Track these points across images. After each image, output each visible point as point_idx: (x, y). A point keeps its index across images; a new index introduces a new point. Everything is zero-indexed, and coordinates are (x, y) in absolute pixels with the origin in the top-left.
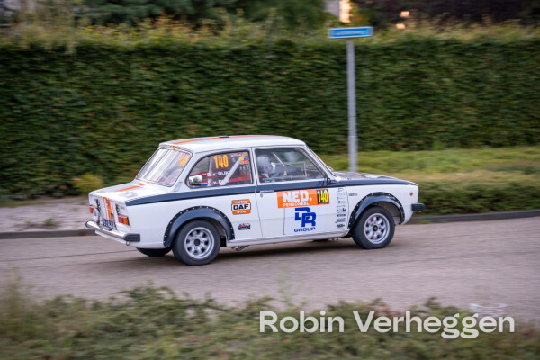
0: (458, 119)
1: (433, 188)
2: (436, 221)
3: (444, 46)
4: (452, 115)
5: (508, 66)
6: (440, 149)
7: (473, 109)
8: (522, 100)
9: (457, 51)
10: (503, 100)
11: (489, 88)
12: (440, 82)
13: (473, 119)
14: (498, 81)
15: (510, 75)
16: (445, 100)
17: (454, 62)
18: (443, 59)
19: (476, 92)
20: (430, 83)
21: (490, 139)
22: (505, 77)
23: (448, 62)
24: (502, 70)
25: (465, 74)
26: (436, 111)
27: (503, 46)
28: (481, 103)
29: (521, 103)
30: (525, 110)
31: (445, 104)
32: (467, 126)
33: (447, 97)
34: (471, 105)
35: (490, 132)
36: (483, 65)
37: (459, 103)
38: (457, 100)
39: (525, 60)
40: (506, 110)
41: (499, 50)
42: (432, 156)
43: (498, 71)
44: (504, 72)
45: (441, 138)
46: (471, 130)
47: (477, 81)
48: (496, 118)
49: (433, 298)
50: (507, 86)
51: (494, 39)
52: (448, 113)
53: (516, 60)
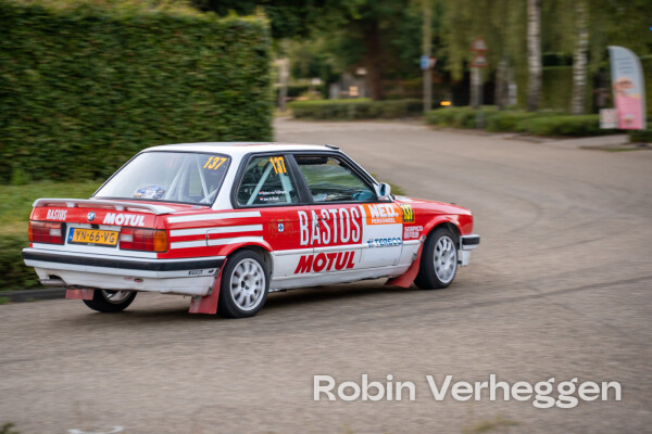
0: (51, 135)
1: (13, 246)
2: (17, 299)
3: (23, 16)
4: (43, 129)
5: (125, 55)
6: (24, 184)
7: (75, 121)
8: (149, 108)
9: (44, 26)
10: (119, 107)
11: (97, 87)
12: (21, 75)
13: (76, 136)
14: (111, 77)
15: (130, 69)
16: (30, 103)
17: (43, 45)
18: (22, 37)
19: (78, 93)
20: (5, 76)
21: (103, 168)
22: (120, 71)
23: (31, 43)
24: (117, 59)
25: (58, 64)
26: (15, 121)
27: (116, 23)
28: (84, 111)
29: (146, 112)
30: (153, 124)
31: (29, 110)
32: (65, 146)
33: (31, 99)
34: (73, 113)
35: (103, 157)
36: (88, 51)
37: (52, 110)
38: (49, 104)
39: (149, 47)
40: (126, 123)
41: (109, 29)
42: (11, 194)
43: (110, 62)
44: (118, 64)
45: (24, 164)
46: (71, 154)
47: (79, 76)
48: (111, 135)
49: (9, 425)
50: (124, 85)
51: (103, 12)
52: (34, 125)
53: (134, 46)
